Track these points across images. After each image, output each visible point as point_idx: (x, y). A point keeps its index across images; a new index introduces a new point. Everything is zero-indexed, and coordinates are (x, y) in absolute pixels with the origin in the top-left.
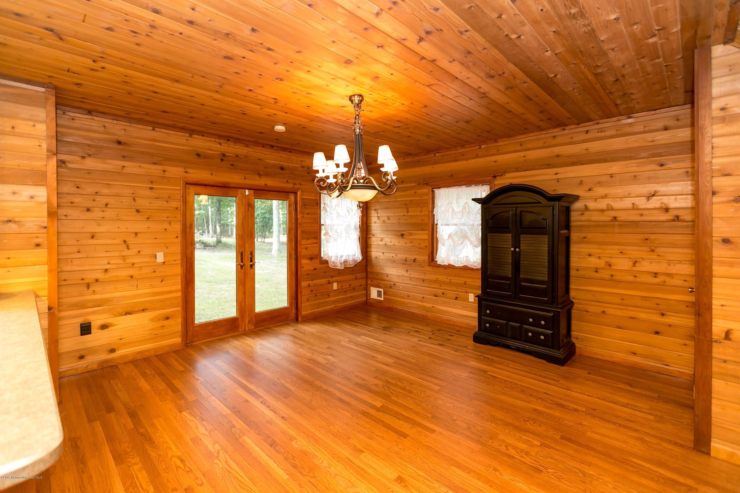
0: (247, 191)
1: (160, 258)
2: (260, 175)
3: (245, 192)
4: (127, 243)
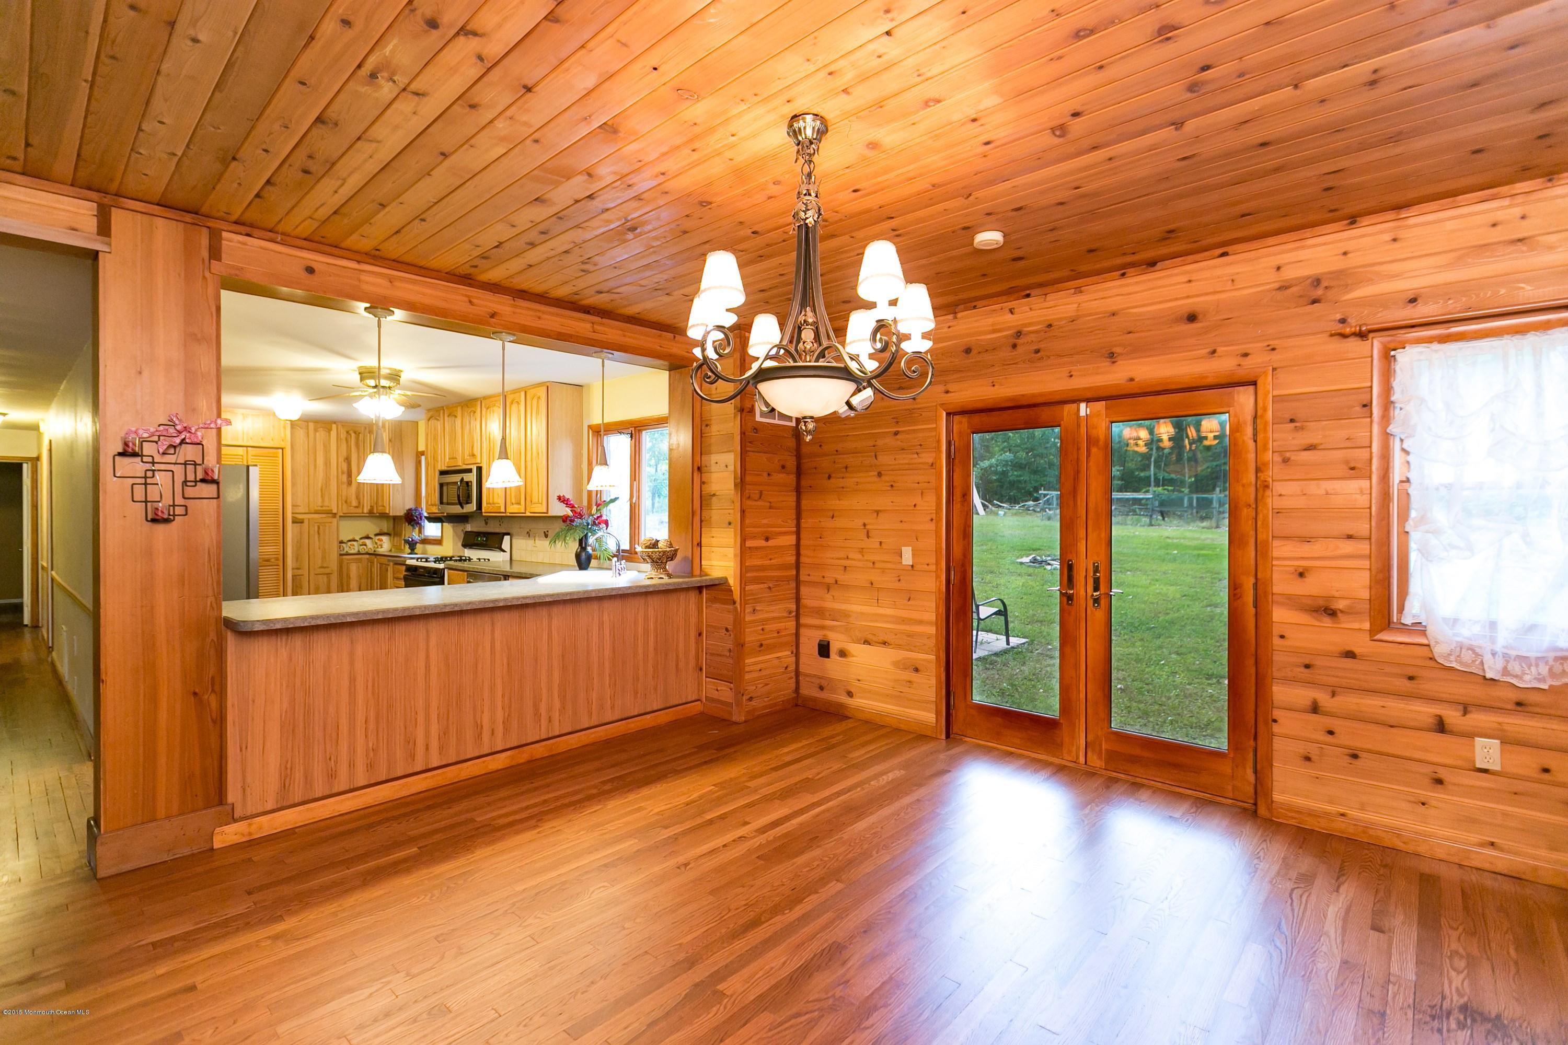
0: (1083, 406)
1: (907, 557)
2: (1112, 356)
3: (1078, 410)
4: (867, 527)
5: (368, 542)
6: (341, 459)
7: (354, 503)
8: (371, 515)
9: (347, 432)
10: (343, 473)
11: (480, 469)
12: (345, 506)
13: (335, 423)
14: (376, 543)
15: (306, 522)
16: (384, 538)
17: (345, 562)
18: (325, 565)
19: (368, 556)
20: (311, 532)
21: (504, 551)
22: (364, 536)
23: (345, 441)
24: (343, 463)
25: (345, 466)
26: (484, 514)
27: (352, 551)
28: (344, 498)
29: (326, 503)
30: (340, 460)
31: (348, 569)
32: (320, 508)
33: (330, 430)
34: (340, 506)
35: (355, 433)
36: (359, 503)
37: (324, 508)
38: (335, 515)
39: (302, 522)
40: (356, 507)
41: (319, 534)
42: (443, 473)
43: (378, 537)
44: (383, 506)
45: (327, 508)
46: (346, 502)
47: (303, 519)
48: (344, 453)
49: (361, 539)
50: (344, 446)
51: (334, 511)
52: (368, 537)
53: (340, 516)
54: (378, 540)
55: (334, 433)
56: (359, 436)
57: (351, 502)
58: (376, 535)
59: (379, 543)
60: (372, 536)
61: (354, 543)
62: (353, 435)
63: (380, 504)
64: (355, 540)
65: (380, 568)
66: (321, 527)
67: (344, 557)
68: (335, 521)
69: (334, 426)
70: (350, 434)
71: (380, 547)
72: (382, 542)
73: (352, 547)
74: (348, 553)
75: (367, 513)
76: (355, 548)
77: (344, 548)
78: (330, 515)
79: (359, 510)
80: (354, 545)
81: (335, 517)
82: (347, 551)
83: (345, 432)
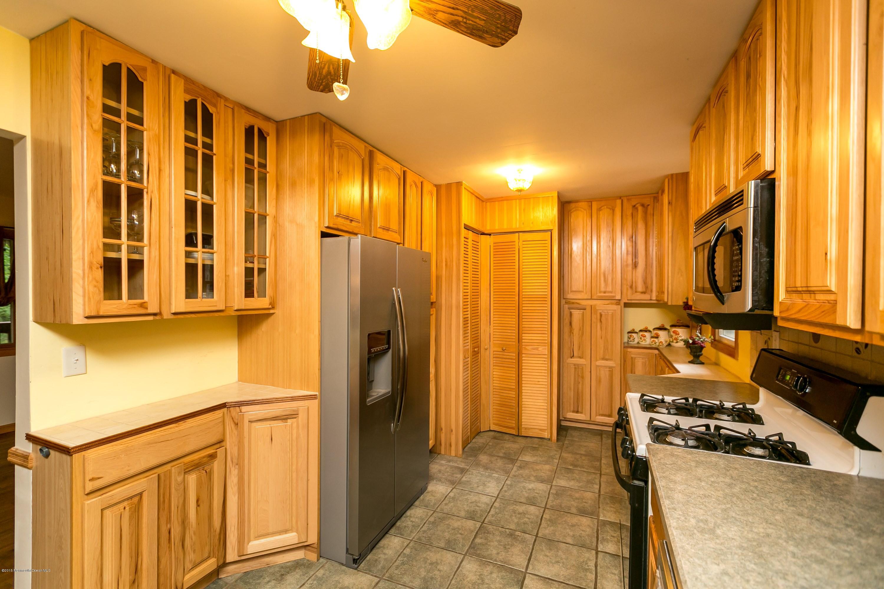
5: (661, 333)
6: (626, 239)
7: (640, 288)
8: (659, 304)
9: (634, 206)
10: (628, 253)
12: (630, 292)
13: (620, 198)
14: (672, 336)
15: (588, 309)
16: (681, 331)
17: (630, 356)
18: (607, 357)
19: (656, 351)
20: (593, 320)
21: (867, 446)
22: (657, 326)
23: (631, 218)
24: (628, 243)
25: (629, 246)
26: (780, 323)
27: (643, 343)
28: (629, 284)
29: (610, 289)
31: (633, 365)
32: (602, 294)
33: (613, 208)
34: (624, 291)
35: (643, 205)
36: (647, 287)
37: (607, 294)
38: (618, 302)
40: (644, 293)
41: (601, 321)
43: (674, 329)
45: (610, 294)
46: (632, 287)
47: (585, 306)
48: (629, 231)
49: (654, 329)
50: (629, 223)
51: (618, 297)
52: (662, 328)
53: (625, 303)
54: (674, 332)
55: (618, 210)
56: (647, 208)
57: (637, 287)
58: (672, 326)
59: (675, 336)
60: (667, 327)
61: (646, 334)
62: (640, 209)
64: (647, 331)
66: (604, 315)
67: (630, 350)
68: (619, 308)
69: (619, 202)
70: (637, 209)
71: (675, 341)
72: (679, 336)
73: (643, 338)
74: (640, 346)
75: (656, 300)
76: (646, 339)
77: (634, 339)
78: (613, 301)
79: (646, 297)
80: (645, 336)
81: (619, 304)
82: (638, 343)
83: (631, 207)
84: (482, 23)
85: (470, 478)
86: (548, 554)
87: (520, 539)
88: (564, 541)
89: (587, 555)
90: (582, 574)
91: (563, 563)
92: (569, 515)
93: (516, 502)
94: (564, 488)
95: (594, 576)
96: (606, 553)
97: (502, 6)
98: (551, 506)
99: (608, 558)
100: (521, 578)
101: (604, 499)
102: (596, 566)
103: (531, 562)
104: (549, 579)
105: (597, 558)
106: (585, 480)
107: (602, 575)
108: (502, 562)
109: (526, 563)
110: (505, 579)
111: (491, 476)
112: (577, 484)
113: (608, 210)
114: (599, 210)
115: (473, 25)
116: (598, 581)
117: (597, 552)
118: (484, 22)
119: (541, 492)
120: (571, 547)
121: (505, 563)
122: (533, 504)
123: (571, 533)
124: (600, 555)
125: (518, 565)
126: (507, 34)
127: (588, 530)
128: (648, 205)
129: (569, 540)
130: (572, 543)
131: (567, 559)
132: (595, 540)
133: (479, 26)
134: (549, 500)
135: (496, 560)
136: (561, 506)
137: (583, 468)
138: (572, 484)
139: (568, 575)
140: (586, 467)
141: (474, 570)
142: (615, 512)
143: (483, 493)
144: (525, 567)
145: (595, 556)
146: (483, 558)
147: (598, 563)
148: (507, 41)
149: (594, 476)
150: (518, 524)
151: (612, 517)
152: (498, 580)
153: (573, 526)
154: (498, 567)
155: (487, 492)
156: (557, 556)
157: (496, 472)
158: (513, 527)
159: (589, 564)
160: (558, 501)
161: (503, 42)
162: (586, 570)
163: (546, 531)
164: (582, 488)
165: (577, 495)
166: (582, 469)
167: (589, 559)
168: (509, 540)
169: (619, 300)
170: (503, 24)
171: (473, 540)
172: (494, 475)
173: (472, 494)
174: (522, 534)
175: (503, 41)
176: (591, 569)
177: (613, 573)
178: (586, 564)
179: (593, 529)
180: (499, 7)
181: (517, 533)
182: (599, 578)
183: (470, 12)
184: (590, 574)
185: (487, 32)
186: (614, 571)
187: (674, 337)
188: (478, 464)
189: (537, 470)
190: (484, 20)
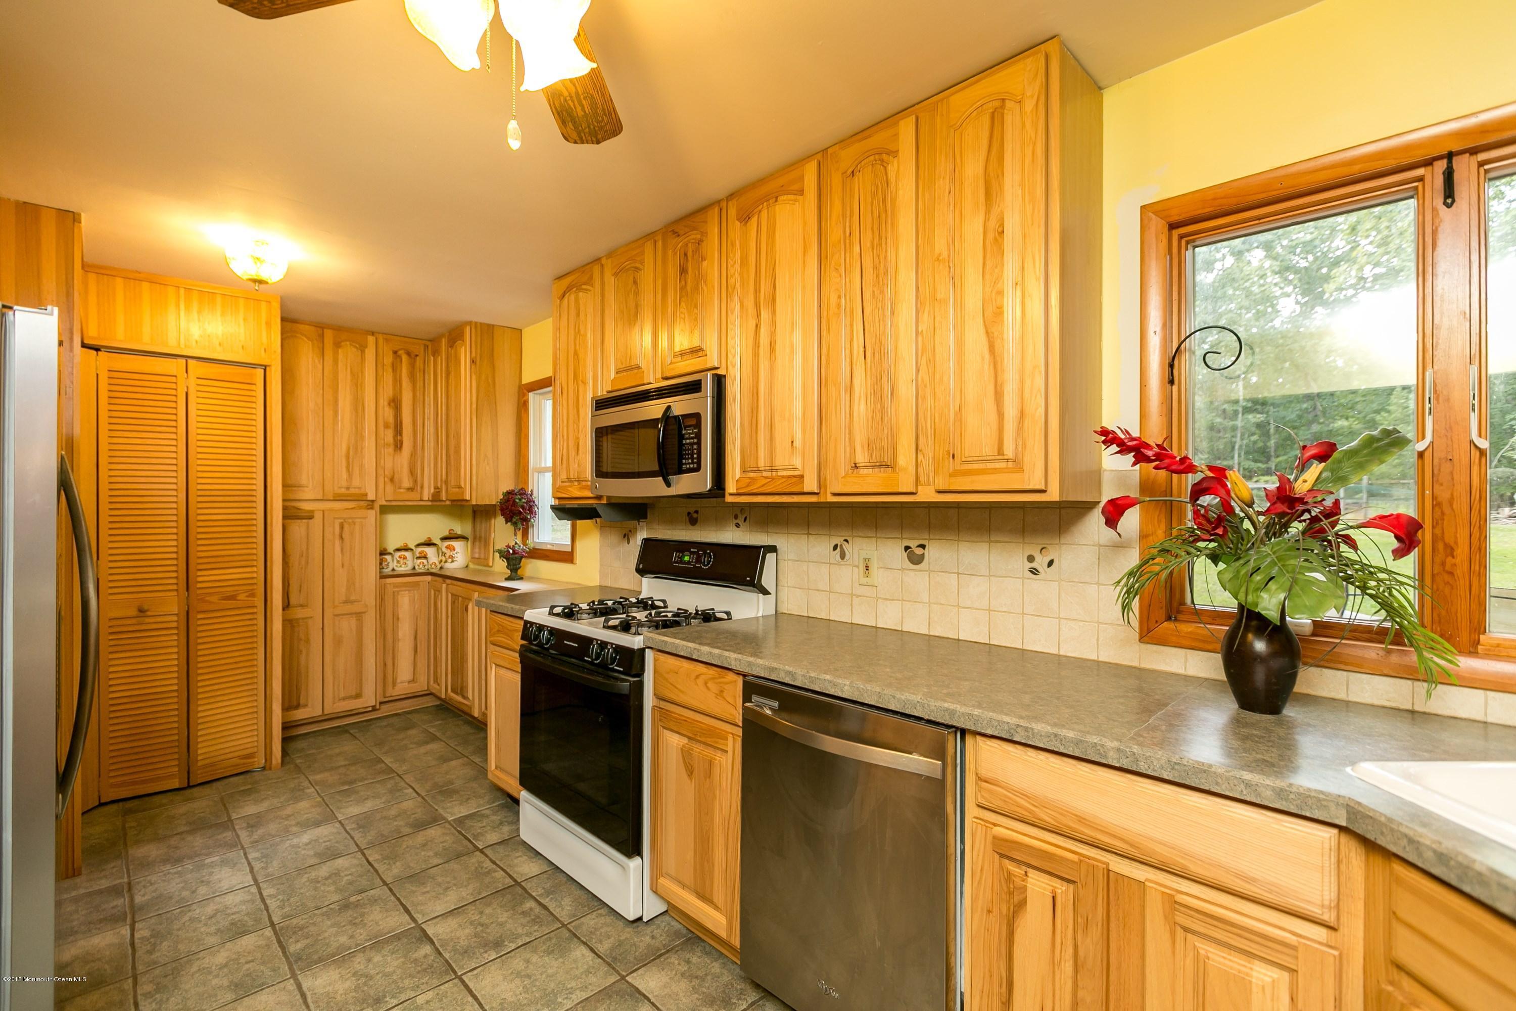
5: (430, 551)
6: (383, 402)
7: (407, 483)
8: (436, 505)
9: (395, 352)
10: (386, 426)
11: (720, 382)
12: (389, 488)
13: (373, 334)
14: (444, 554)
15: (318, 516)
16: (458, 545)
17: (390, 590)
18: (353, 598)
19: (429, 578)
20: (328, 535)
21: (765, 592)
22: (422, 541)
23: (390, 370)
24: (387, 409)
25: (388, 414)
26: (729, 499)
27: (402, 569)
28: (388, 474)
29: (356, 482)
30: (381, 402)
31: (395, 604)
32: (344, 492)
33: (362, 348)
34: (381, 486)
35: (408, 354)
36: (415, 481)
37: (352, 492)
38: (371, 504)
39: (311, 518)
40: (411, 489)
41: (341, 537)
42: (601, 404)
43: (446, 543)
44: (460, 487)
45: (357, 491)
46: (392, 480)
47: (312, 511)
48: (388, 391)
49: (418, 546)
50: (388, 377)
51: (371, 496)
52: (429, 544)
53: (381, 507)
54: (447, 547)
55: (370, 353)
56: (415, 359)
57: (400, 481)
58: (444, 539)
59: (448, 553)
60: (437, 541)
61: (407, 554)
62: (405, 358)
63: (453, 483)
64: (407, 549)
65: (453, 603)
66: (346, 526)
67: (389, 581)
68: (372, 515)
69: (371, 339)
70: (400, 357)
71: (450, 560)
72: (454, 552)
73: (402, 561)
74: (395, 573)
75: (429, 500)
76: (408, 562)
77: (388, 565)
78: (362, 503)
79: (415, 495)
80: (405, 558)
81: (372, 508)
82: (393, 570)
83: (391, 353)
84: (581, 113)
85: (154, 891)
86: (425, 890)
87: (366, 902)
88: (430, 866)
89: (474, 860)
90: (487, 880)
91: (455, 885)
92: (405, 838)
93: (301, 871)
94: (364, 815)
95: (502, 872)
96: (491, 845)
97: (613, 115)
98: (368, 843)
99: (500, 849)
100: (418, 934)
101: (433, 797)
102: (494, 863)
103: (412, 912)
104: (455, 909)
105: (487, 856)
106: (384, 792)
107: (509, 865)
108: (370, 940)
109: (407, 917)
110: (398, 950)
111: (205, 865)
112: (378, 802)
113: (354, 349)
114: (337, 345)
115: (571, 109)
116: (511, 873)
117: (481, 851)
118: (583, 113)
119: (332, 837)
120: (446, 865)
121: (376, 938)
122: (336, 856)
123: (431, 853)
124: (488, 852)
125: (399, 926)
126: (589, 138)
127: (448, 838)
128: (417, 356)
129: (436, 861)
130: (442, 861)
131: (455, 878)
132: (466, 842)
133: (575, 113)
134: (355, 839)
135: (357, 945)
136: (382, 835)
137: (366, 779)
138: (369, 805)
139: (474, 891)
140: (369, 777)
141: (337, 977)
142: (461, 804)
143: (218, 894)
144: (410, 921)
145: (482, 855)
146: (334, 957)
147: (494, 859)
148: (582, 142)
149: (392, 781)
150: (339, 890)
151: (462, 810)
152: (389, 958)
153: (424, 845)
154: (371, 948)
155: (225, 888)
156: (439, 884)
157: (206, 855)
158: (336, 897)
159: (485, 866)
160: (373, 833)
161: (578, 141)
162: (489, 873)
163: (390, 873)
164: (390, 802)
165: (393, 812)
166: (366, 782)
167: (480, 862)
168: (350, 912)
169: (373, 501)
170: (597, 129)
171: (284, 953)
172: (206, 861)
173: (194, 906)
174: (362, 895)
175: (580, 140)
176: (493, 868)
177: (518, 857)
178: (482, 868)
179: (453, 834)
180: (610, 114)
181: (353, 899)
182: (508, 870)
183: (582, 97)
184: (496, 874)
185: (574, 123)
186: (517, 855)
187: (447, 556)
188: (145, 865)
189: (289, 816)
190: (585, 112)
